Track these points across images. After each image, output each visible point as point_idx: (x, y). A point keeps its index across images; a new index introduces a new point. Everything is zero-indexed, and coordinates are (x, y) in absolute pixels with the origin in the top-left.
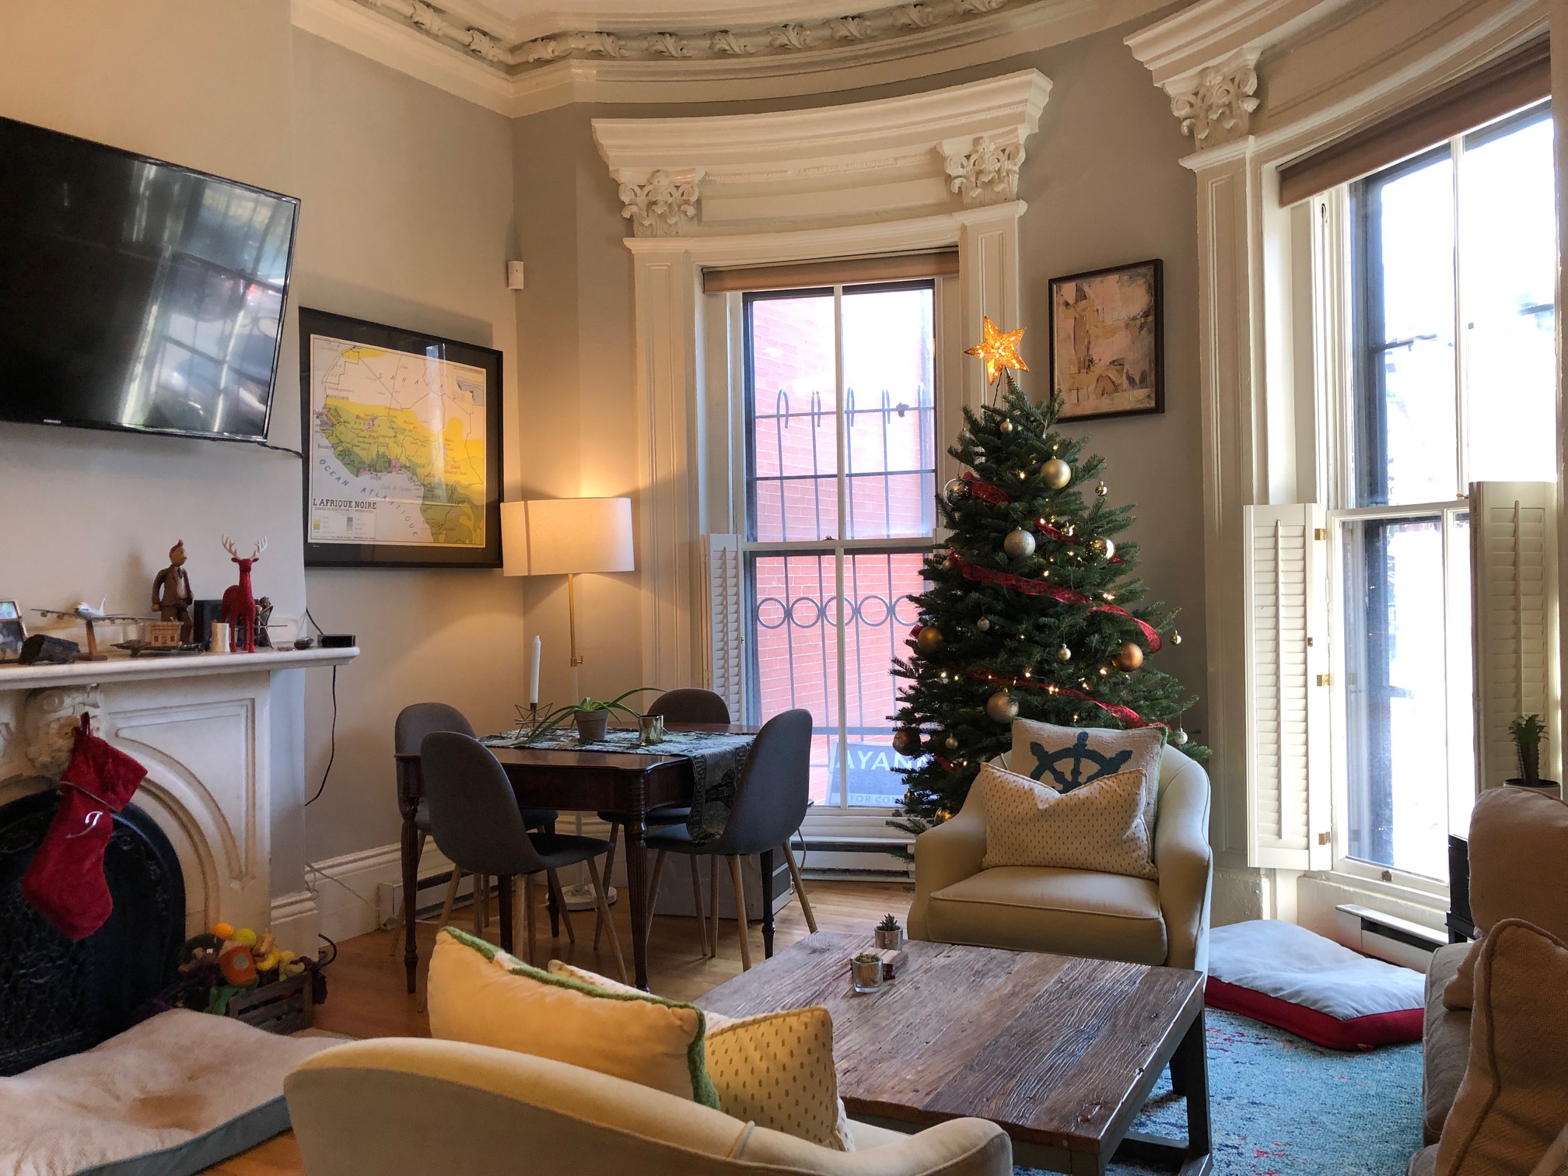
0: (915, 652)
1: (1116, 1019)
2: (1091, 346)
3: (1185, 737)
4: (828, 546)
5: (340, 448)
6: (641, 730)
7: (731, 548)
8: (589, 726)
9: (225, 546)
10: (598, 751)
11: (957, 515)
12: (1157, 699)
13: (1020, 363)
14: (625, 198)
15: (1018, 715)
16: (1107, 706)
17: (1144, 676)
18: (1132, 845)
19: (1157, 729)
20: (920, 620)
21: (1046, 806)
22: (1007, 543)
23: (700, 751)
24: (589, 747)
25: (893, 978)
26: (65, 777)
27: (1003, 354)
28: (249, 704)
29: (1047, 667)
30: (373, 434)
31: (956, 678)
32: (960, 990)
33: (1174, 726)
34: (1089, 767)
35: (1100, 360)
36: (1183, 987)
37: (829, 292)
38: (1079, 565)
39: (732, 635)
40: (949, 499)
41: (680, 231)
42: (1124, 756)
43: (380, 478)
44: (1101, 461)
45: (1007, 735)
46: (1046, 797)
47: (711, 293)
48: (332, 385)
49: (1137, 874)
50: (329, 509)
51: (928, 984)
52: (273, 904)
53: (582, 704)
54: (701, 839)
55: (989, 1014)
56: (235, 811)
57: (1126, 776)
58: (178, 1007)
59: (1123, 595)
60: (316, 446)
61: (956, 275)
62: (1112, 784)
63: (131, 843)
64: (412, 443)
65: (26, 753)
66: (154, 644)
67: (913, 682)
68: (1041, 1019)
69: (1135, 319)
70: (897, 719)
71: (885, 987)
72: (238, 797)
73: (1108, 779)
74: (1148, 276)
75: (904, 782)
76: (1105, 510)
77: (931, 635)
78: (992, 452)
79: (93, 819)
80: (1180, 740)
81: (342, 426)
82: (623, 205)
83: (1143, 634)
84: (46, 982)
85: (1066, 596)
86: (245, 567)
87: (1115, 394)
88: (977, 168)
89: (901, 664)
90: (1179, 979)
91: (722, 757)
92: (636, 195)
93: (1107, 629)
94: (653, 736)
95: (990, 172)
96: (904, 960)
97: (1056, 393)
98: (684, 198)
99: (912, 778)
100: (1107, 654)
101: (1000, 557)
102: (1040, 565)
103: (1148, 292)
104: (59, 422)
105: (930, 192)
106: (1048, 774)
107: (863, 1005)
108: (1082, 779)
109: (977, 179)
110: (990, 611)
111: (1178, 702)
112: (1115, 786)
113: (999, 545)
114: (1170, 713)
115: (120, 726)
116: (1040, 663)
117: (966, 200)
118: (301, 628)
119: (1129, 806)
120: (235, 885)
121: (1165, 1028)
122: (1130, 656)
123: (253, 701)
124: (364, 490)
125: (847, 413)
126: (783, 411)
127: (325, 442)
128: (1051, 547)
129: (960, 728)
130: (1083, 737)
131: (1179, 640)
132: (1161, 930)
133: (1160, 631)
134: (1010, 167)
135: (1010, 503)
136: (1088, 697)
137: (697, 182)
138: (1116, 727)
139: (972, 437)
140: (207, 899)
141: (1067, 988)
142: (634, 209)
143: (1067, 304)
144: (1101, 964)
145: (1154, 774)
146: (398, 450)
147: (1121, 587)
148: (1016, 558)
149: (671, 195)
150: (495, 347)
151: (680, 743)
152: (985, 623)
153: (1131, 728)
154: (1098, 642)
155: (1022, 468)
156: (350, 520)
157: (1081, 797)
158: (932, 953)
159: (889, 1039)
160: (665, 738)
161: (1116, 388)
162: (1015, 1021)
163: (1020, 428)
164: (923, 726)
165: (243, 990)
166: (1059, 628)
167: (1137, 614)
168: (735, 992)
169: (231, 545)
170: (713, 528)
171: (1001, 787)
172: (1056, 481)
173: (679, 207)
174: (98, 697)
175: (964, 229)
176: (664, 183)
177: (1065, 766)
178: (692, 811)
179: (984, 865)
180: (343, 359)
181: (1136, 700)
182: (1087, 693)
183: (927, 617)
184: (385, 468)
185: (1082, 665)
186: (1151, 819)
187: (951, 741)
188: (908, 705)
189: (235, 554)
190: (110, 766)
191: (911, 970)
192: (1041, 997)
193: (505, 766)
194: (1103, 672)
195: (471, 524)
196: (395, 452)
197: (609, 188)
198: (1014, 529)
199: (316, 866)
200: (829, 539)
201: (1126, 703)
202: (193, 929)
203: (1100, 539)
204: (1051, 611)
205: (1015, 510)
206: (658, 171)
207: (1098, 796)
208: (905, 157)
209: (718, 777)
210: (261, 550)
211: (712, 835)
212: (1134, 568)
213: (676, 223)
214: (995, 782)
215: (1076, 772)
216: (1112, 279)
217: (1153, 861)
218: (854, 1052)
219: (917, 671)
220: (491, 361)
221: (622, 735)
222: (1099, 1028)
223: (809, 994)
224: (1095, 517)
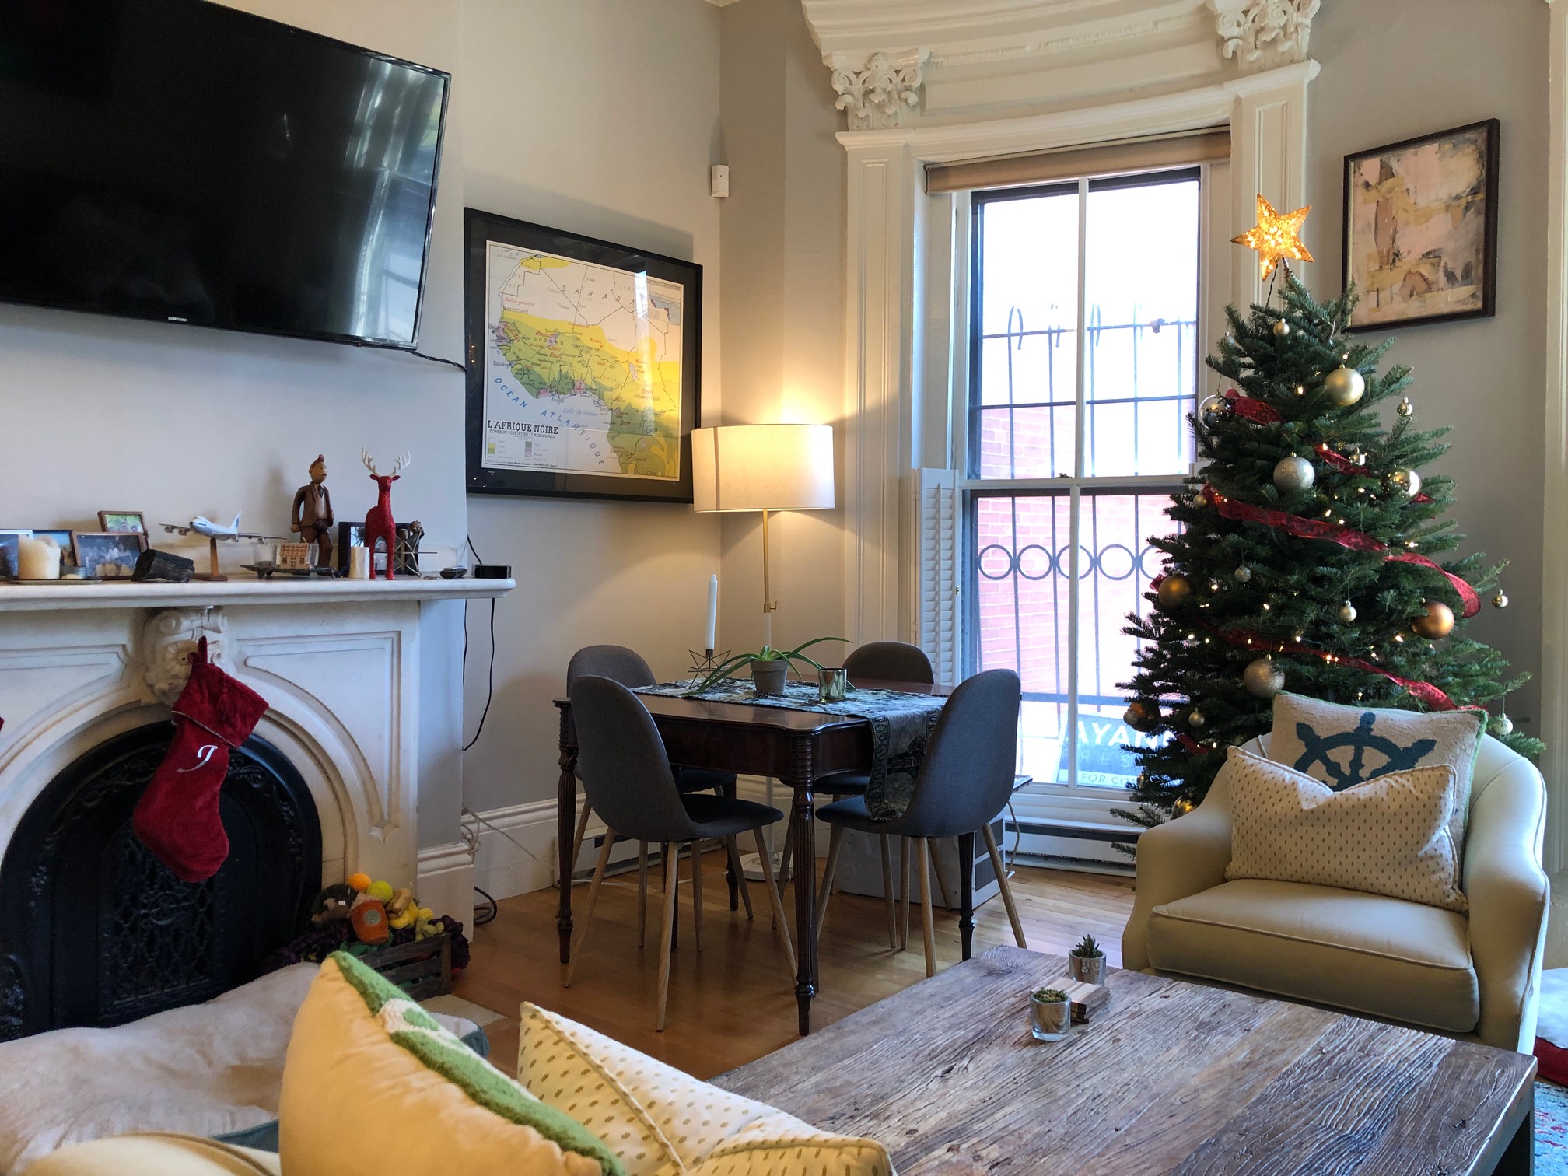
0: (1155, 607)
1: (1402, 1124)
2: (1398, 236)
3: (1509, 726)
4: (1063, 484)
5: (519, 367)
6: (821, 686)
7: (947, 484)
8: (766, 678)
9: (364, 461)
10: (769, 706)
11: (1215, 441)
12: (1472, 676)
13: (1301, 251)
14: (838, 87)
15: (1283, 689)
16: (1403, 682)
17: (1454, 647)
18: (1432, 864)
19: (1472, 713)
20: (1166, 570)
21: (1313, 806)
22: (1277, 474)
23: (883, 713)
24: (762, 701)
25: (1086, 1022)
26: (177, 707)
27: (1280, 240)
28: (396, 637)
29: (1324, 629)
30: (555, 352)
31: (1207, 641)
32: (1175, 1050)
33: (1495, 711)
34: (1374, 758)
35: (1409, 253)
36: (1503, 1079)
37: (1072, 188)
38: (1371, 503)
39: (945, 584)
40: (1205, 420)
41: (899, 122)
42: (1424, 746)
43: (562, 400)
44: (1406, 372)
45: (1268, 711)
46: (1313, 794)
47: (933, 193)
48: (510, 297)
49: (1438, 903)
50: (505, 432)
51: (1131, 1036)
52: (420, 856)
53: (762, 654)
54: (880, 816)
55: (1212, 1092)
56: (378, 753)
57: (1426, 773)
58: (309, 960)
59: (1429, 542)
60: (491, 363)
61: (1225, 160)
62: (1405, 782)
63: (260, 781)
64: (599, 363)
65: (144, 679)
66: (283, 566)
67: (1152, 644)
68: (1288, 1110)
69: (1458, 197)
70: (1129, 687)
71: (1073, 1033)
72: (380, 738)
73: (1400, 775)
74: (1479, 142)
75: (1138, 763)
76: (1409, 433)
77: (1175, 587)
78: (1263, 362)
79: (207, 753)
80: (1503, 729)
81: (521, 342)
82: (836, 95)
83: (1456, 593)
84: (169, 926)
85: (1353, 540)
86: (384, 485)
87: (1428, 295)
88: (1258, 25)
89: (1138, 621)
90: (1498, 1065)
91: (910, 720)
92: (851, 83)
93: (1407, 584)
94: (834, 693)
95: (1274, 29)
96: (1104, 999)
97: (1349, 287)
98: (905, 84)
99: (1148, 759)
100: (1405, 616)
101: (1268, 490)
102: (1321, 502)
103: (1478, 162)
104: (185, 320)
105: (1199, 59)
106: (1318, 765)
107: (1040, 1059)
108: (1364, 773)
109: (1256, 39)
110: (1251, 558)
111: (1501, 680)
112: (1410, 785)
113: (1267, 476)
114: (1489, 695)
115: (249, 654)
116: (1316, 623)
117: (1242, 65)
118: (462, 557)
119: (1428, 813)
120: (376, 833)
121: (1476, 1148)
122: (1436, 620)
123: (399, 633)
124: (545, 413)
125: (1091, 329)
126: (1015, 329)
127: (502, 359)
128: (1336, 479)
129: (1207, 701)
130: (1368, 720)
131: (1504, 602)
132: (1470, 986)
133: (1478, 590)
134: (1300, 20)
135: (1283, 423)
136: (1376, 669)
137: (920, 64)
138: (1415, 708)
139: (1238, 346)
140: (346, 847)
141: (1329, 1062)
142: (848, 99)
143: (1367, 185)
144: (1381, 1029)
145: (1465, 771)
146: (584, 370)
147: (1427, 531)
148: (1288, 491)
149: (891, 82)
150: (696, 262)
151: (864, 702)
152: (1245, 573)
153: (1434, 710)
154: (1393, 600)
155: (1300, 382)
156: (529, 445)
157: (1362, 797)
158: (1145, 989)
159: (1064, 1117)
160: (848, 695)
161: (1429, 286)
162: (1249, 1108)
163: (1301, 332)
164: (1163, 697)
165: (374, 949)
166: (1341, 581)
167: (1447, 567)
168: (875, 1022)
169: (370, 460)
170: (928, 461)
171: (1253, 778)
172: (1345, 396)
173: (899, 94)
174: (219, 620)
175: (1238, 101)
176: (883, 68)
177: (1342, 755)
178: (871, 781)
179: (1228, 874)
180: (521, 270)
181: (1442, 676)
182: (1378, 665)
183: (1172, 566)
184: (569, 390)
185: (1371, 629)
186: (1460, 831)
187: (1196, 717)
188: (1145, 671)
189: (373, 470)
190: (225, 696)
191: (1112, 1013)
192: (1292, 1071)
193: (654, 716)
194: (1399, 638)
195: (663, 455)
196: (578, 372)
197: (821, 75)
198: (1288, 455)
199: (481, 815)
200: (1063, 476)
201: (1429, 679)
202: (330, 877)
203: (1402, 471)
204: (1333, 559)
205: (1289, 431)
206: (876, 54)
207: (1385, 797)
208: (1168, 19)
209: (905, 744)
210: (402, 467)
211: (894, 812)
212: (1446, 509)
213: (896, 114)
214: (1246, 771)
215: (1356, 764)
216: (1431, 148)
217: (1461, 886)
218: (1012, 1133)
219: (1158, 630)
220: (689, 276)
221: (805, 690)
222: (1373, 1135)
223: (970, 1035)
224: (1395, 442)
